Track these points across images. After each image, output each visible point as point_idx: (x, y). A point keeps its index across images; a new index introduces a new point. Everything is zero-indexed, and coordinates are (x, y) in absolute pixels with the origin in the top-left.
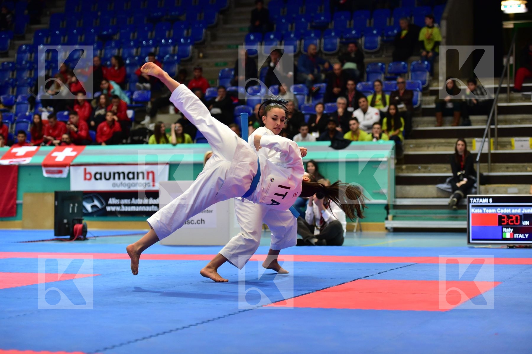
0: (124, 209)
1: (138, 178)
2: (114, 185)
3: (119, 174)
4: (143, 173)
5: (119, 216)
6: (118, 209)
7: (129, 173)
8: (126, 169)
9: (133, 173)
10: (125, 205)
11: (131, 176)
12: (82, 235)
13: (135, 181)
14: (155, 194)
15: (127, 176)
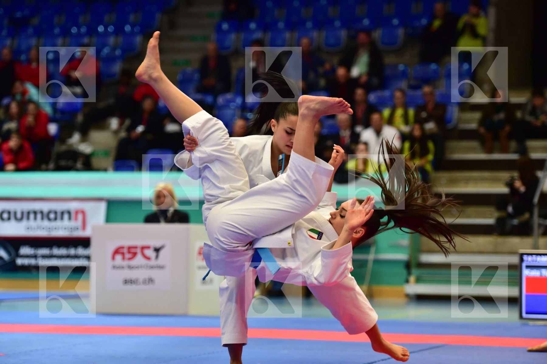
0: (42, 262)
1: (62, 220)
3: (35, 213)
4: (69, 213)
6: (33, 262)
7: (49, 212)
8: (45, 207)
9: (56, 213)
10: (44, 257)
11: (52, 216)
14: (85, 242)
15: (46, 216)
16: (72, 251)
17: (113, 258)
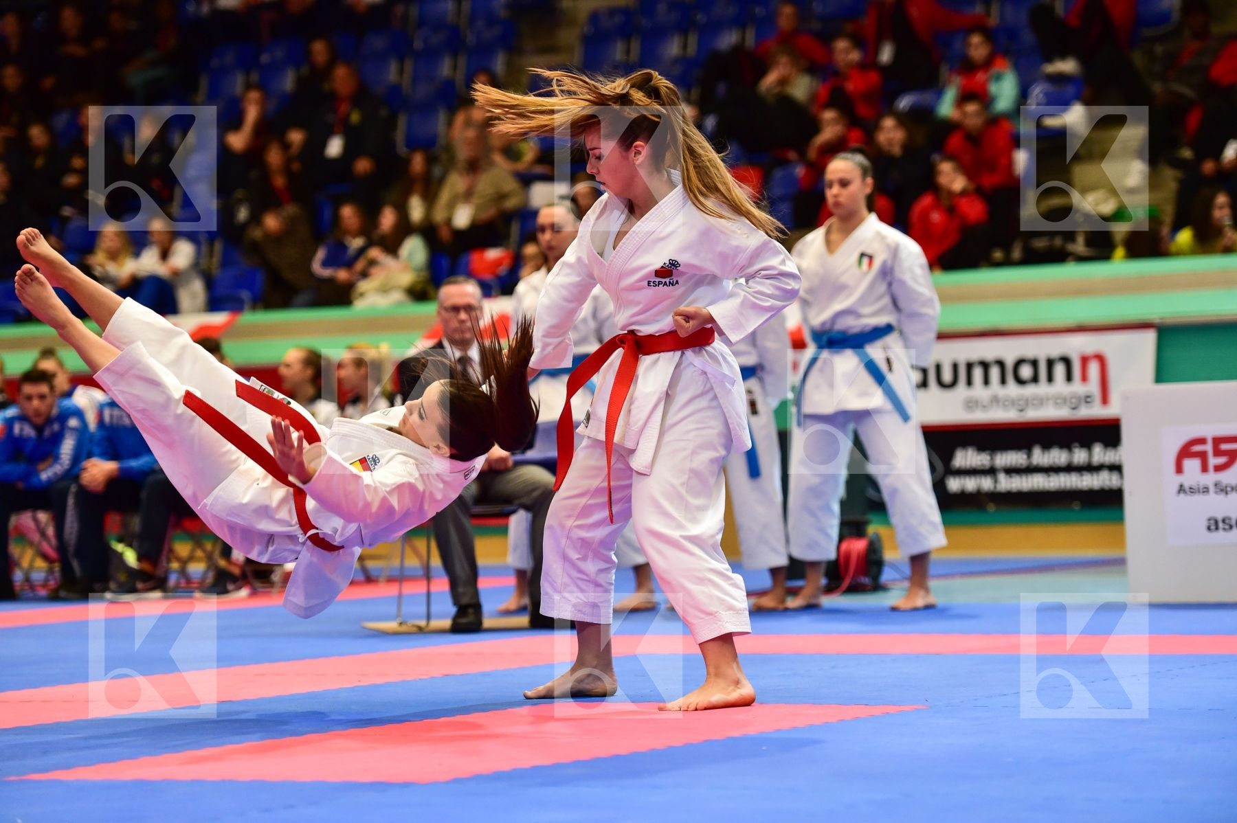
0: (1007, 484)
1: (1050, 379)
2: (971, 404)
3: (985, 366)
4: (1067, 361)
5: (991, 508)
6: (986, 484)
7: (1019, 363)
8: (1009, 350)
9: (1034, 363)
10: (1011, 471)
11: (1026, 372)
12: (865, 574)
13: (1042, 389)
14: (1108, 433)
15: (1011, 372)
16: (1080, 456)
17: (1179, 469)
